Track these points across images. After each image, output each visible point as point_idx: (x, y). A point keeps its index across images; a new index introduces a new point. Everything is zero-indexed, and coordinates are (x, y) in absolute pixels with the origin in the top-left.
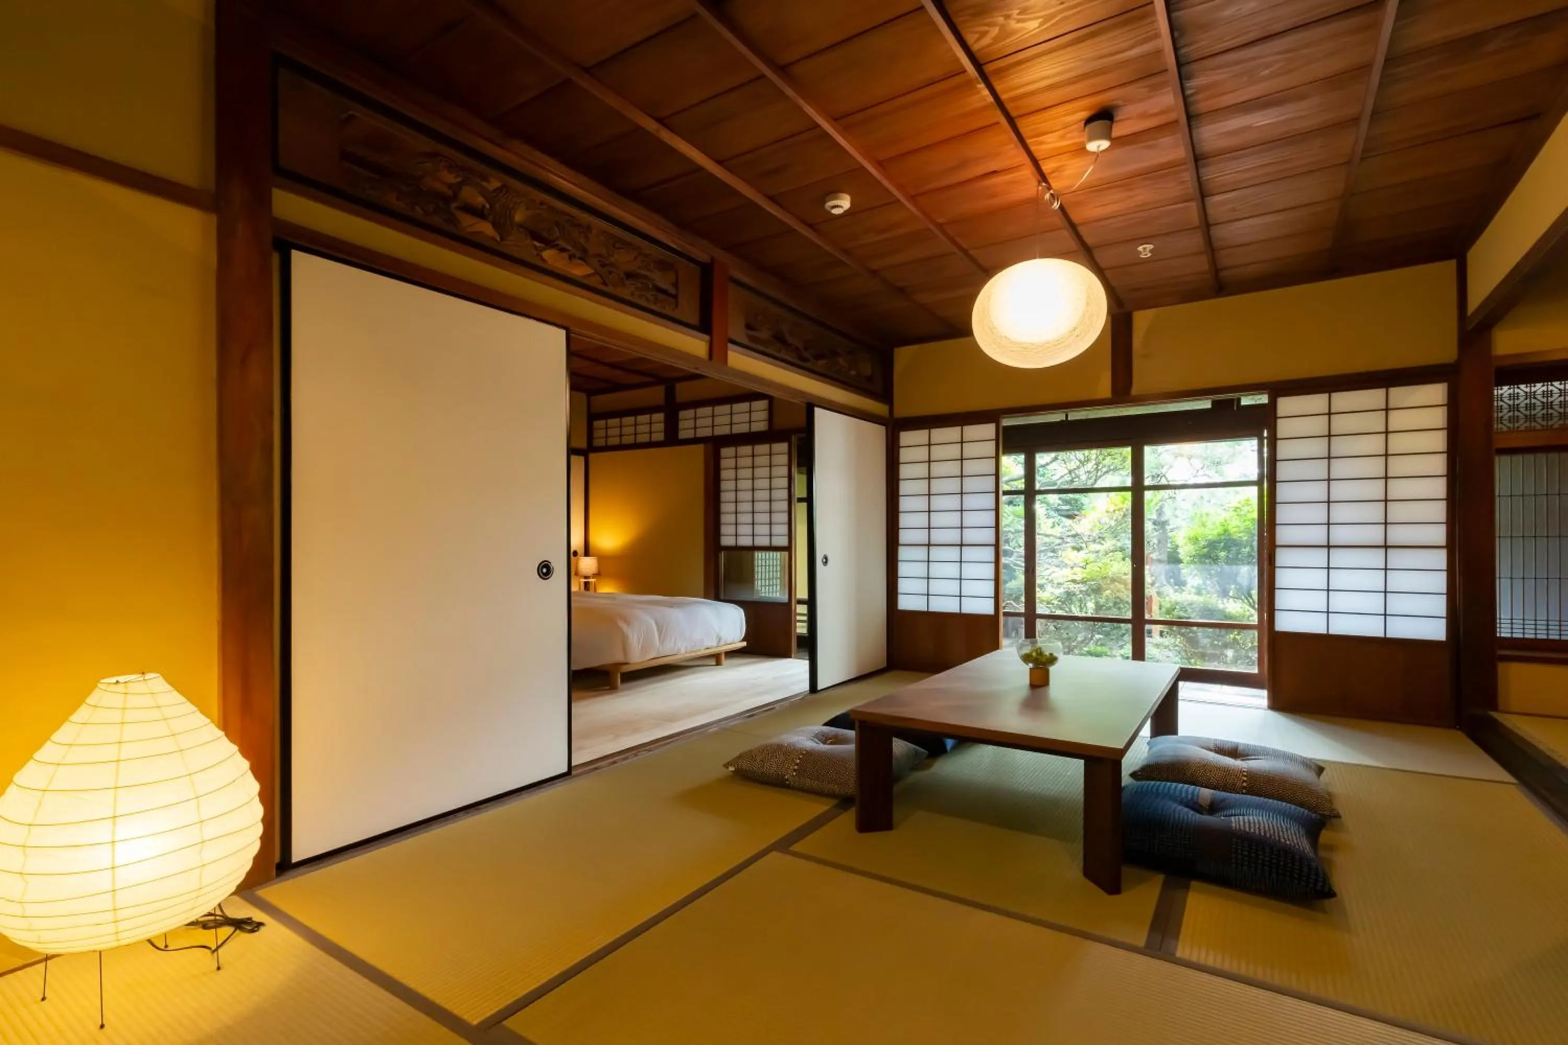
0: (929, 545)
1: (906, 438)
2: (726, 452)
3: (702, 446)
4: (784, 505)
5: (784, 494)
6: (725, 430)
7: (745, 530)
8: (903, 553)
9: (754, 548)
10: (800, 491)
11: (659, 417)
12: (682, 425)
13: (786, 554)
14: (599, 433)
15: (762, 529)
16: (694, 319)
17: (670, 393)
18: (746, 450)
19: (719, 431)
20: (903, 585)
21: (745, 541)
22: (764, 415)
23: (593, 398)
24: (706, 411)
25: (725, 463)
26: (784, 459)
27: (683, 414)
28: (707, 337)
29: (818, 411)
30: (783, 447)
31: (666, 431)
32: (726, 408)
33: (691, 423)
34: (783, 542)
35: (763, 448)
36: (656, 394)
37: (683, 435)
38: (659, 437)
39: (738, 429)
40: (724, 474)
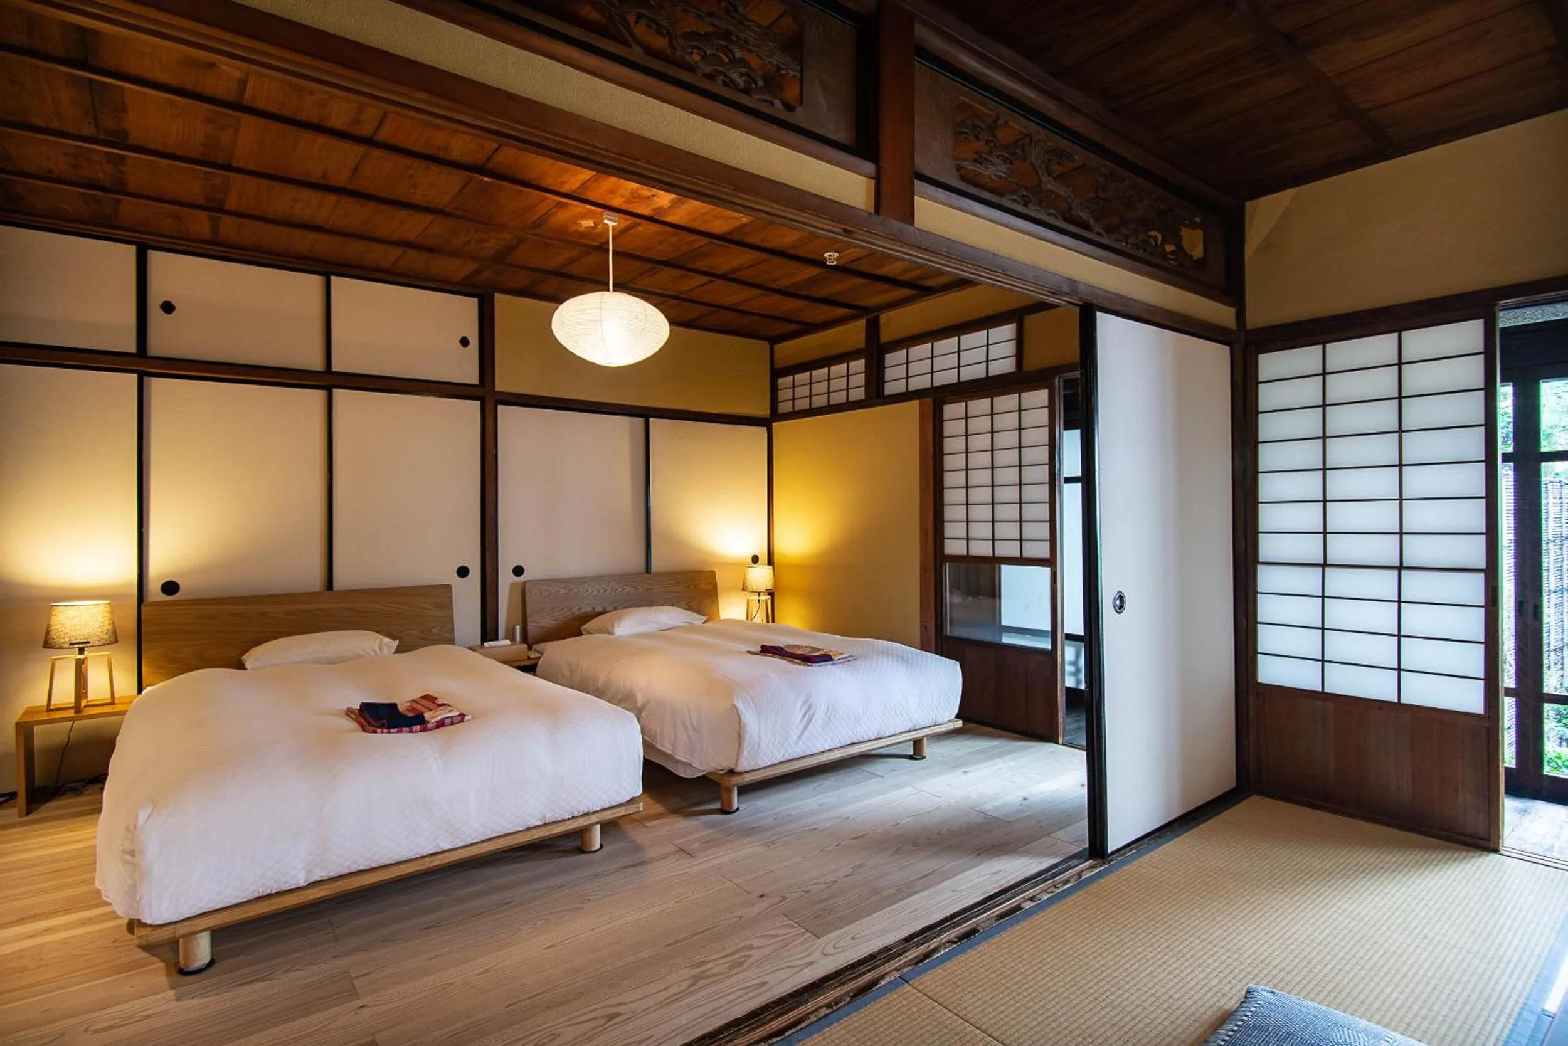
0: (1324, 565)
1: (1270, 364)
2: (953, 410)
3: (916, 403)
4: (1043, 492)
5: (1043, 473)
6: (950, 377)
7: (982, 530)
8: (1266, 579)
9: (995, 562)
10: (1071, 464)
11: (859, 365)
12: (889, 374)
13: (1046, 571)
14: (784, 395)
15: (1007, 530)
16: (843, 135)
17: (873, 328)
18: (981, 405)
19: (942, 379)
20: (1267, 639)
21: (981, 549)
22: (1010, 348)
23: (777, 347)
24: (923, 349)
25: (949, 428)
26: (1043, 416)
27: (890, 358)
28: (870, 167)
29: (1103, 319)
30: (1041, 396)
31: (867, 385)
32: (950, 343)
33: (901, 371)
34: (1044, 552)
35: (1007, 402)
36: (854, 333)
37: (890, 389)
38: (858, 394)
39: (968, 374)
40: (949, 445)
